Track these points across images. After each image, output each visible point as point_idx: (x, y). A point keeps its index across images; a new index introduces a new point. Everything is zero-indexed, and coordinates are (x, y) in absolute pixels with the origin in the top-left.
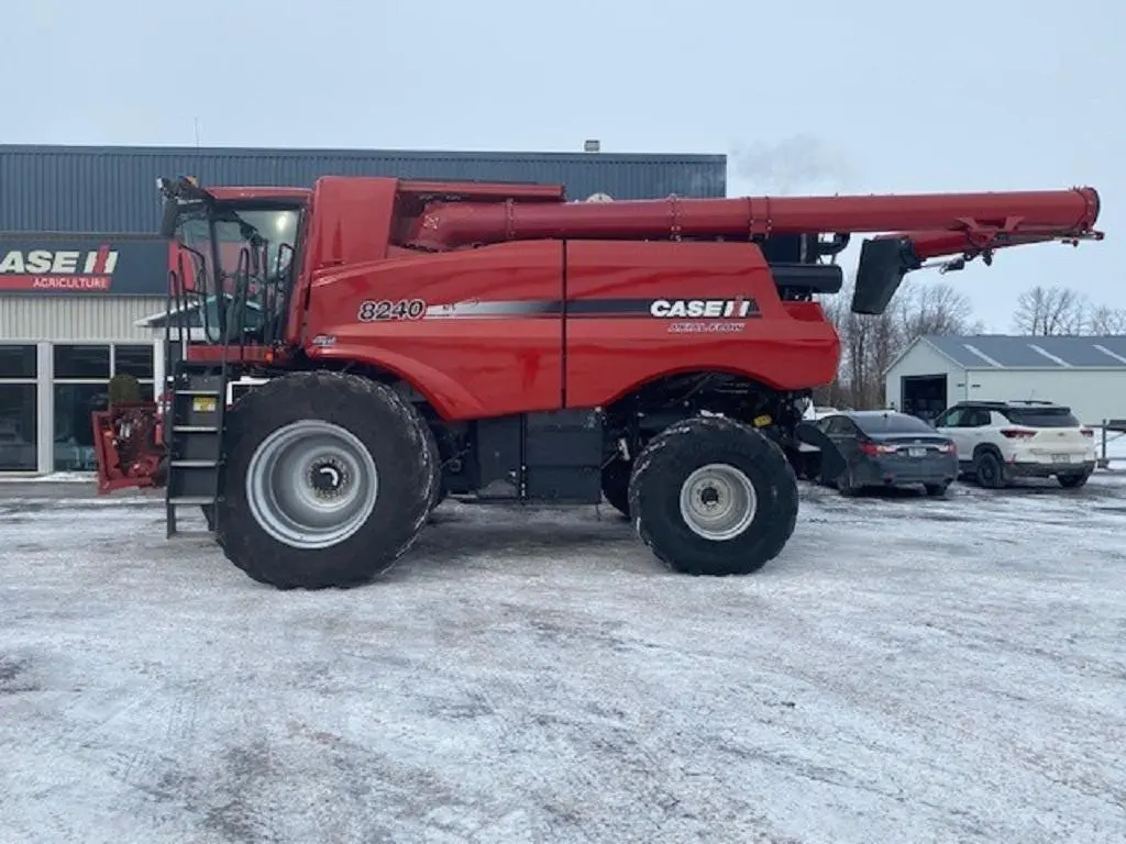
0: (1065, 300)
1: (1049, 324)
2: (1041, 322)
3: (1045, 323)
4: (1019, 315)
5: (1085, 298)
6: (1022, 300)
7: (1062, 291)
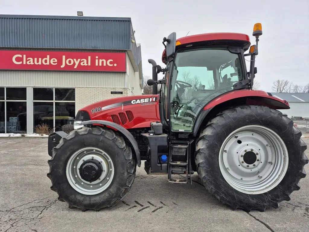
0: (286, 83)
1: (281, 90)
2: (279, 89)
3: (280, 89)
4: (273, 87)
5: (292, 83)
6: (274, 83)
7: (285, 81)
